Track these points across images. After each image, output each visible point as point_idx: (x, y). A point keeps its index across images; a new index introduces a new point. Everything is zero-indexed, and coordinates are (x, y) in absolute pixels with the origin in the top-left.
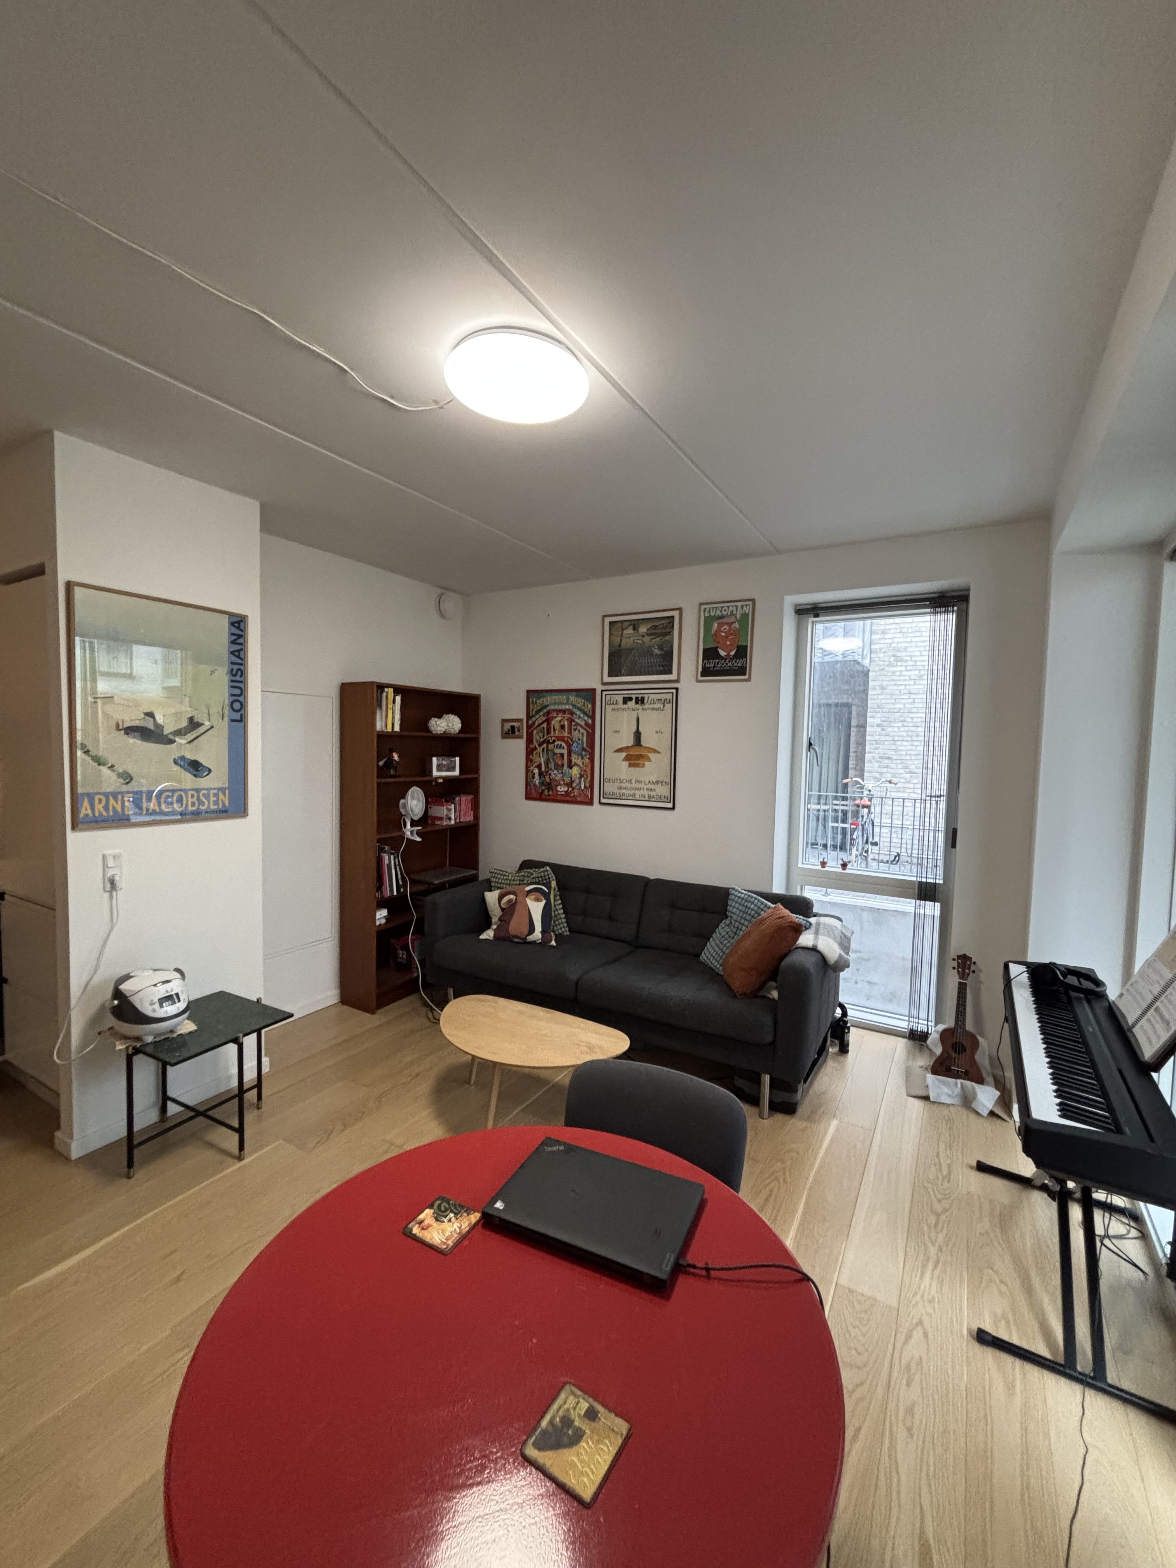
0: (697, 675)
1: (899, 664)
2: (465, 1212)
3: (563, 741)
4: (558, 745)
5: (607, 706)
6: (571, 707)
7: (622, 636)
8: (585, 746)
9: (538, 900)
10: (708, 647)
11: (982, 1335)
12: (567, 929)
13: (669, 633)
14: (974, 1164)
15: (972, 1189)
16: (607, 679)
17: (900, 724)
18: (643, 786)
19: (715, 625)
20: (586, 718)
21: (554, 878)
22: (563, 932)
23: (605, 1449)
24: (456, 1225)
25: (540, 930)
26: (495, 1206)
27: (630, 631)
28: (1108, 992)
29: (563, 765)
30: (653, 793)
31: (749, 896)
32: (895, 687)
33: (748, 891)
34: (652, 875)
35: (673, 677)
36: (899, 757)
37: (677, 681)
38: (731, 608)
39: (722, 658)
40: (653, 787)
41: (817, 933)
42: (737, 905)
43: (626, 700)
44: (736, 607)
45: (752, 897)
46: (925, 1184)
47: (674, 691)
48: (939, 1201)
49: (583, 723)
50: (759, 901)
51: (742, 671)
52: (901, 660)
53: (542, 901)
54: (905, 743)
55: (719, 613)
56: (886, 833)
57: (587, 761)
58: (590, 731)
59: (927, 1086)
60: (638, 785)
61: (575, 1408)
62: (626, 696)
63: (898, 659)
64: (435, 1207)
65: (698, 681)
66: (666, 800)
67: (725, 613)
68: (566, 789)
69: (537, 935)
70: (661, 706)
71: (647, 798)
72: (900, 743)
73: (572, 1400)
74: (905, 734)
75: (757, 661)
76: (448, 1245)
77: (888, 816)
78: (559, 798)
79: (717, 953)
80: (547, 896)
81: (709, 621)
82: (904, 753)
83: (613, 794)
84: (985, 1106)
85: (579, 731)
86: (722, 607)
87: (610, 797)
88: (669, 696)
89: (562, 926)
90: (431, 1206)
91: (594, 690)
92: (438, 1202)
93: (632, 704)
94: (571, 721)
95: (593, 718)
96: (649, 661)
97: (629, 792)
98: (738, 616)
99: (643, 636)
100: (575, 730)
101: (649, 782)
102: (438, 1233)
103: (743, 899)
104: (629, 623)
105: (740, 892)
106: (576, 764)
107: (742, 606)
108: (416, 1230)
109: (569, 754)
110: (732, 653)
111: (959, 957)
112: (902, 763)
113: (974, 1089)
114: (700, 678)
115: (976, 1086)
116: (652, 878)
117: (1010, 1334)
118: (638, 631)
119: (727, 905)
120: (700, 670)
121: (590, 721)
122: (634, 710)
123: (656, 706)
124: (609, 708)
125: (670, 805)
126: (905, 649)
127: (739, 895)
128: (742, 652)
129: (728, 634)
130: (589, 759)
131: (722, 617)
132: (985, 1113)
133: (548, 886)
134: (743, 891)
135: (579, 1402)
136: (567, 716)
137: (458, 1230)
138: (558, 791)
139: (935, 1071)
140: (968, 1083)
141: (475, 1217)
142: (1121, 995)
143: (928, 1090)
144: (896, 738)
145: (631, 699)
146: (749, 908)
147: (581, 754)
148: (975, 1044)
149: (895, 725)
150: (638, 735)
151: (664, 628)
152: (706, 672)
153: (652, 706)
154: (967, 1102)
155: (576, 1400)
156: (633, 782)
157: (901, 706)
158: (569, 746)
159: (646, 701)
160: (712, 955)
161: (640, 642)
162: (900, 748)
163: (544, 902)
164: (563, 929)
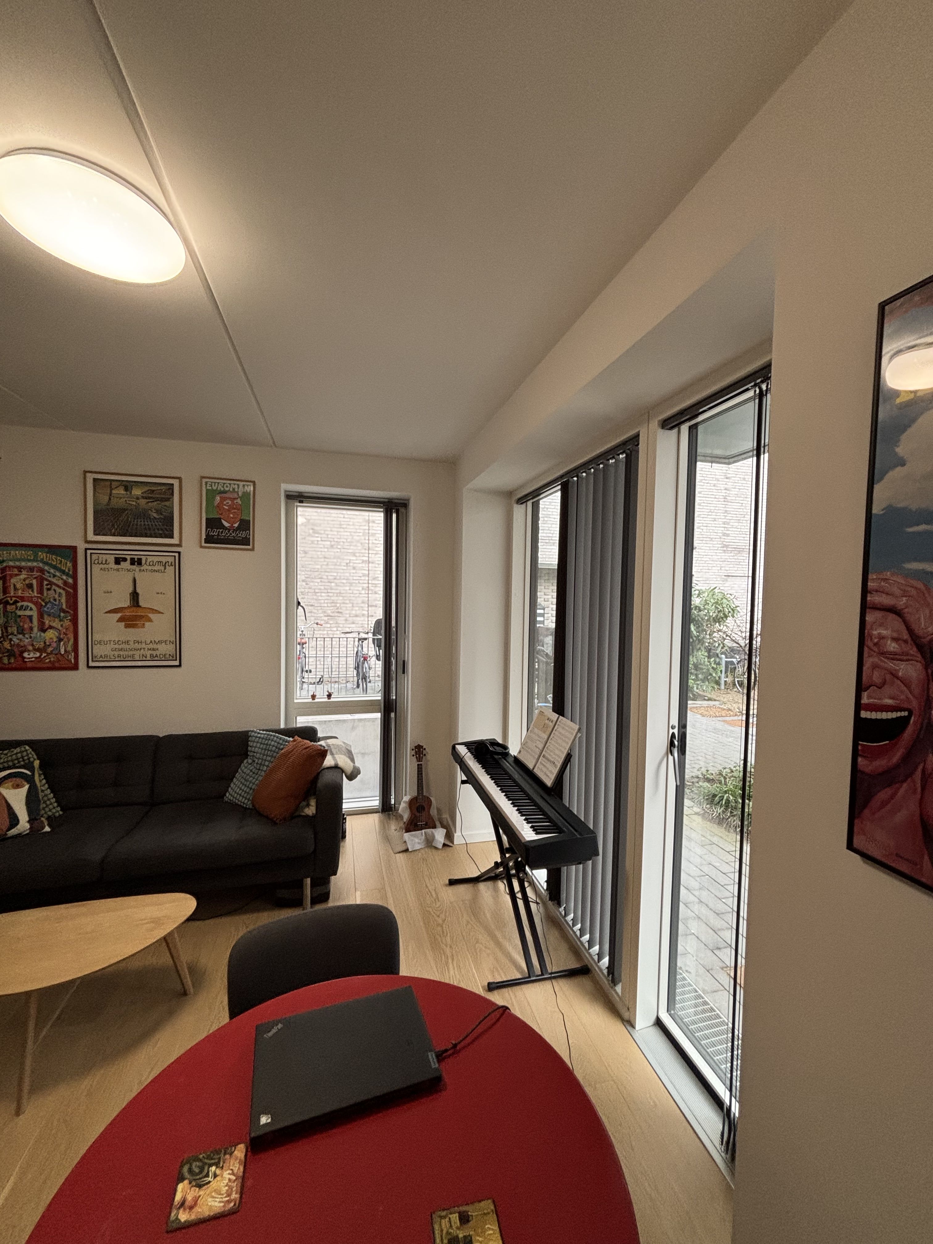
0: (201, 542)
1: (317, 535)
2: (225, 1154)
3: (31, 602)
4: (22, 606)
5: (93, 566)
6: (41, 565)
7: (111, 495)
8: (64, 607)
9: (18, 786)
10: (211, 516)
11: (491, 986)
12: (59, 809)
13: (169, 499)
14: (447, 882)
15: (452, 899)
16: (91, 536)
17: (319, 580)
18: (144, 646)
19: (218, 498)
20: (64, 577)
21: (35, 757)
22: (54, 814)
23: (491, 1232)
24: (227, 1175)
25: (27, 818)
26: (261, 1123)
27: (122, 491)
28: (510, 752)
29: (31, 629)
30: (154, 653)
31: (268, 735)
32: (314, 553)
33: (267, 730)
34: (162, 733)
35: (175, 541)
36: (319, 605)
37: (180, 545)
38: (232, 485)
39: (226, 528)
40: (155, 646)
41: (332, 754)
42: (258, 745)
43: (118, 561)
44: (238, 485)
45: (271, 735)
46: (427, 909)
47: (177, 555)
48: (438, 916)
49: (60, 583)
50: (277, 737)
51: (245, 541)
52: (318, 533)
53: (23, 786)
54: (323, 594)
55: (220, 488)
56: (312, 662)
57: (67, 623)
58: (71, 591)
59: (405, 842)
60: (137, 646)
61: (451, 1226)
62: (117, 556)
63: (315, 532)
64: (186, 1174)
65: (201, 547)
66: (171, 658)
67: (227, 489)
68: (38, 654)
69: (24, 825)
70: (163, 568)
71: (148, 658)
72: (319, 594)
73: (445, 1223)
74: (322, 588)
75: (259, 533)
76: (235, 1200)
77: (313, 649)
78: (29, 665)
79: (243, 791)
80: (30, 780)
81: (211, 494)
82: (323, 601)
83: (106, 656)
84: (440, 842)
85: (55, 590)
86: (224, 484)
87: (101, 659)
88: (171, 560)
89: (51, 807)
90: (181, 1179)
91: (74, 549)
92: (185, 1169)
93: (126, 565)
94: (41, 580)
95: (75, 577)
96: (146, 523)
97: (127, 653)
98: (240, 494)
99: (138, 498)
100: (48, 589)
101: (151, 642)
102: (213, 1197)
103: (263, 738)
104: (119, 483)
105: (259, 733)
106: (51, 627)
107: (244, 486)
108: (184, 1217)
109: (41, 616)
110: (236, 525)
111: (416, 747)
112: (321, 609)
113: (432, 832)
114: (203, 544)
115: (433, 830)
116: (161, 736)
117: (501, 977)
118: (131, 493)
119: (248, 746)
120: (204, 537)
121: (70, 581)
122: (128, 570)
123: (156, 568)
124: (96, 569)
125: (177, 663)
126: (320, 525)
127: (259, 735)
128: (245, 525)
129: (231, 507)
130: (70, 620)
131: (225, 492)
132: (440, 846)
133: (31, 768)
134: (261, 732)
135: (450, 1219)
136: (36, 574)
137: (233, 1178)
138: (25, 658)
139: (408, 830)
140: (428, 831)
141: (240, 1152)
142: (520, 752)
143: (407, 844)
144: (317, 591)
145: (125, 560)
146: (270, 745)
147: (59, 616)
148: (430, 802)
149: (315, 581)
150: (135, 596)
151: (165, 493)
152: (209, 540)
153: (150, 568)
154: (430, 843)
155: (447, 1219)
156: (131, 643)
157: (319, 567)
158: (40, 607)
159: (143, 562)
160: (238, 794)
161: (134, 503)
162: (320, 598)
163: (27, 787)
164: (54, 811)
